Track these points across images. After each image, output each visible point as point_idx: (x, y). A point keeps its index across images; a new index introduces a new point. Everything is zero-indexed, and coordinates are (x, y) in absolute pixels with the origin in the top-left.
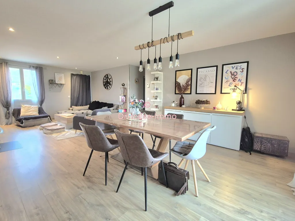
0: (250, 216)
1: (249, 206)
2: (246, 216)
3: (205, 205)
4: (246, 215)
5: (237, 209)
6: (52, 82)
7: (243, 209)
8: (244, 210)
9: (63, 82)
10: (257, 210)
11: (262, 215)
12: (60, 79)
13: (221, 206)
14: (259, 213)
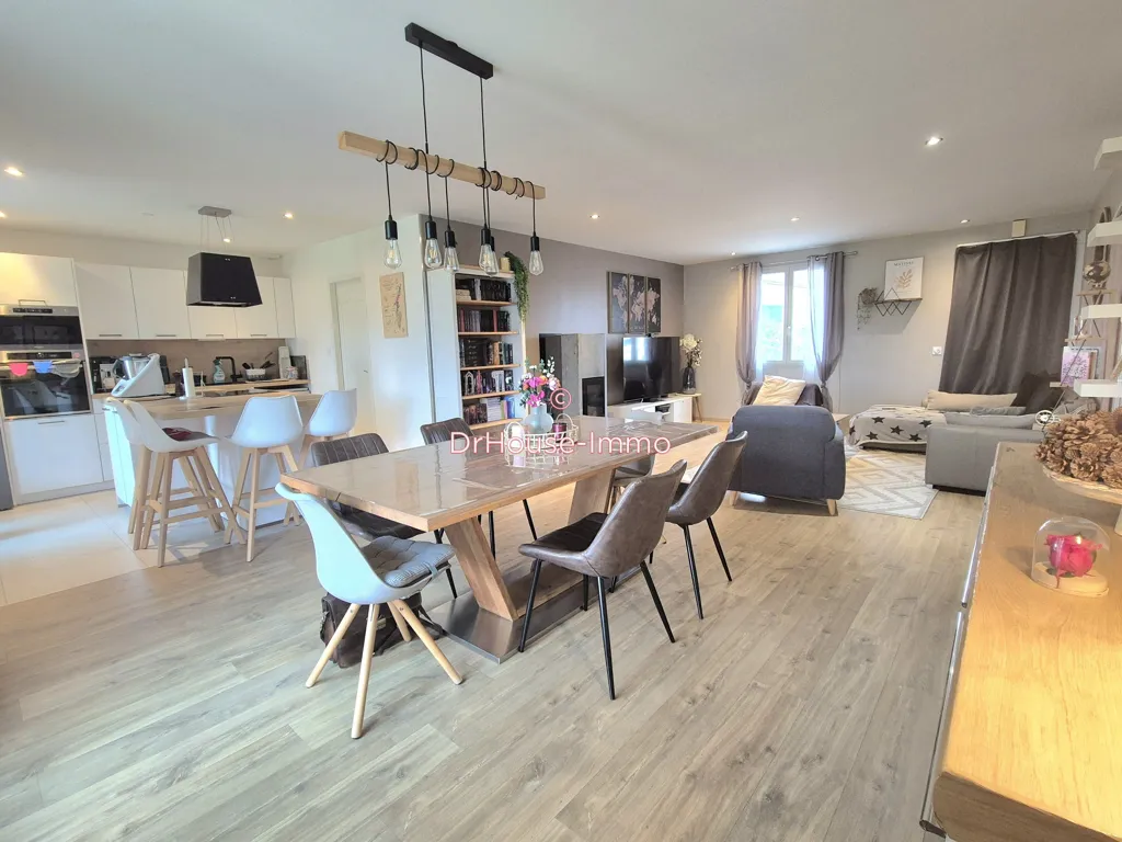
0: (153, 782)
1: (177, 804)
2: (163, 772)
3: (271, 694)
4: (163, 776)
5: (198, 763)
6: (871, 298)
7: (183, 778)
8: (179, 780)
9: (913, 291)
10: (144, 823)
11: (120, 821)
12: (905, 280)
13: (240, 727)
14: (132, 820)
